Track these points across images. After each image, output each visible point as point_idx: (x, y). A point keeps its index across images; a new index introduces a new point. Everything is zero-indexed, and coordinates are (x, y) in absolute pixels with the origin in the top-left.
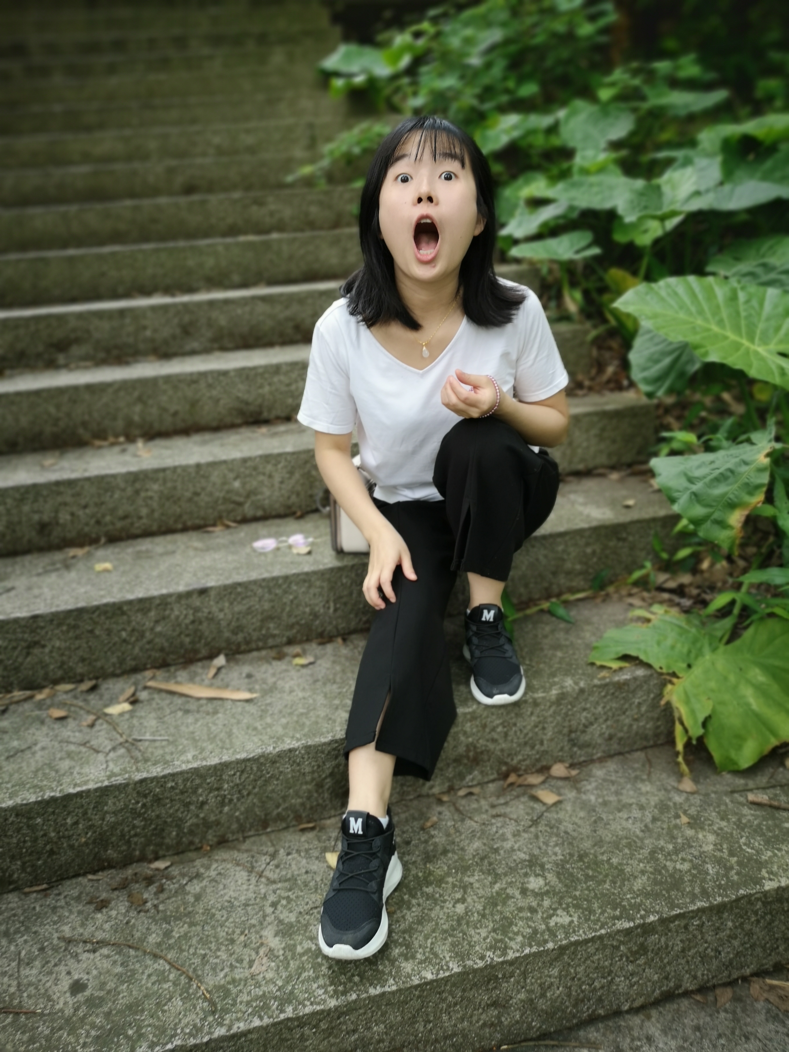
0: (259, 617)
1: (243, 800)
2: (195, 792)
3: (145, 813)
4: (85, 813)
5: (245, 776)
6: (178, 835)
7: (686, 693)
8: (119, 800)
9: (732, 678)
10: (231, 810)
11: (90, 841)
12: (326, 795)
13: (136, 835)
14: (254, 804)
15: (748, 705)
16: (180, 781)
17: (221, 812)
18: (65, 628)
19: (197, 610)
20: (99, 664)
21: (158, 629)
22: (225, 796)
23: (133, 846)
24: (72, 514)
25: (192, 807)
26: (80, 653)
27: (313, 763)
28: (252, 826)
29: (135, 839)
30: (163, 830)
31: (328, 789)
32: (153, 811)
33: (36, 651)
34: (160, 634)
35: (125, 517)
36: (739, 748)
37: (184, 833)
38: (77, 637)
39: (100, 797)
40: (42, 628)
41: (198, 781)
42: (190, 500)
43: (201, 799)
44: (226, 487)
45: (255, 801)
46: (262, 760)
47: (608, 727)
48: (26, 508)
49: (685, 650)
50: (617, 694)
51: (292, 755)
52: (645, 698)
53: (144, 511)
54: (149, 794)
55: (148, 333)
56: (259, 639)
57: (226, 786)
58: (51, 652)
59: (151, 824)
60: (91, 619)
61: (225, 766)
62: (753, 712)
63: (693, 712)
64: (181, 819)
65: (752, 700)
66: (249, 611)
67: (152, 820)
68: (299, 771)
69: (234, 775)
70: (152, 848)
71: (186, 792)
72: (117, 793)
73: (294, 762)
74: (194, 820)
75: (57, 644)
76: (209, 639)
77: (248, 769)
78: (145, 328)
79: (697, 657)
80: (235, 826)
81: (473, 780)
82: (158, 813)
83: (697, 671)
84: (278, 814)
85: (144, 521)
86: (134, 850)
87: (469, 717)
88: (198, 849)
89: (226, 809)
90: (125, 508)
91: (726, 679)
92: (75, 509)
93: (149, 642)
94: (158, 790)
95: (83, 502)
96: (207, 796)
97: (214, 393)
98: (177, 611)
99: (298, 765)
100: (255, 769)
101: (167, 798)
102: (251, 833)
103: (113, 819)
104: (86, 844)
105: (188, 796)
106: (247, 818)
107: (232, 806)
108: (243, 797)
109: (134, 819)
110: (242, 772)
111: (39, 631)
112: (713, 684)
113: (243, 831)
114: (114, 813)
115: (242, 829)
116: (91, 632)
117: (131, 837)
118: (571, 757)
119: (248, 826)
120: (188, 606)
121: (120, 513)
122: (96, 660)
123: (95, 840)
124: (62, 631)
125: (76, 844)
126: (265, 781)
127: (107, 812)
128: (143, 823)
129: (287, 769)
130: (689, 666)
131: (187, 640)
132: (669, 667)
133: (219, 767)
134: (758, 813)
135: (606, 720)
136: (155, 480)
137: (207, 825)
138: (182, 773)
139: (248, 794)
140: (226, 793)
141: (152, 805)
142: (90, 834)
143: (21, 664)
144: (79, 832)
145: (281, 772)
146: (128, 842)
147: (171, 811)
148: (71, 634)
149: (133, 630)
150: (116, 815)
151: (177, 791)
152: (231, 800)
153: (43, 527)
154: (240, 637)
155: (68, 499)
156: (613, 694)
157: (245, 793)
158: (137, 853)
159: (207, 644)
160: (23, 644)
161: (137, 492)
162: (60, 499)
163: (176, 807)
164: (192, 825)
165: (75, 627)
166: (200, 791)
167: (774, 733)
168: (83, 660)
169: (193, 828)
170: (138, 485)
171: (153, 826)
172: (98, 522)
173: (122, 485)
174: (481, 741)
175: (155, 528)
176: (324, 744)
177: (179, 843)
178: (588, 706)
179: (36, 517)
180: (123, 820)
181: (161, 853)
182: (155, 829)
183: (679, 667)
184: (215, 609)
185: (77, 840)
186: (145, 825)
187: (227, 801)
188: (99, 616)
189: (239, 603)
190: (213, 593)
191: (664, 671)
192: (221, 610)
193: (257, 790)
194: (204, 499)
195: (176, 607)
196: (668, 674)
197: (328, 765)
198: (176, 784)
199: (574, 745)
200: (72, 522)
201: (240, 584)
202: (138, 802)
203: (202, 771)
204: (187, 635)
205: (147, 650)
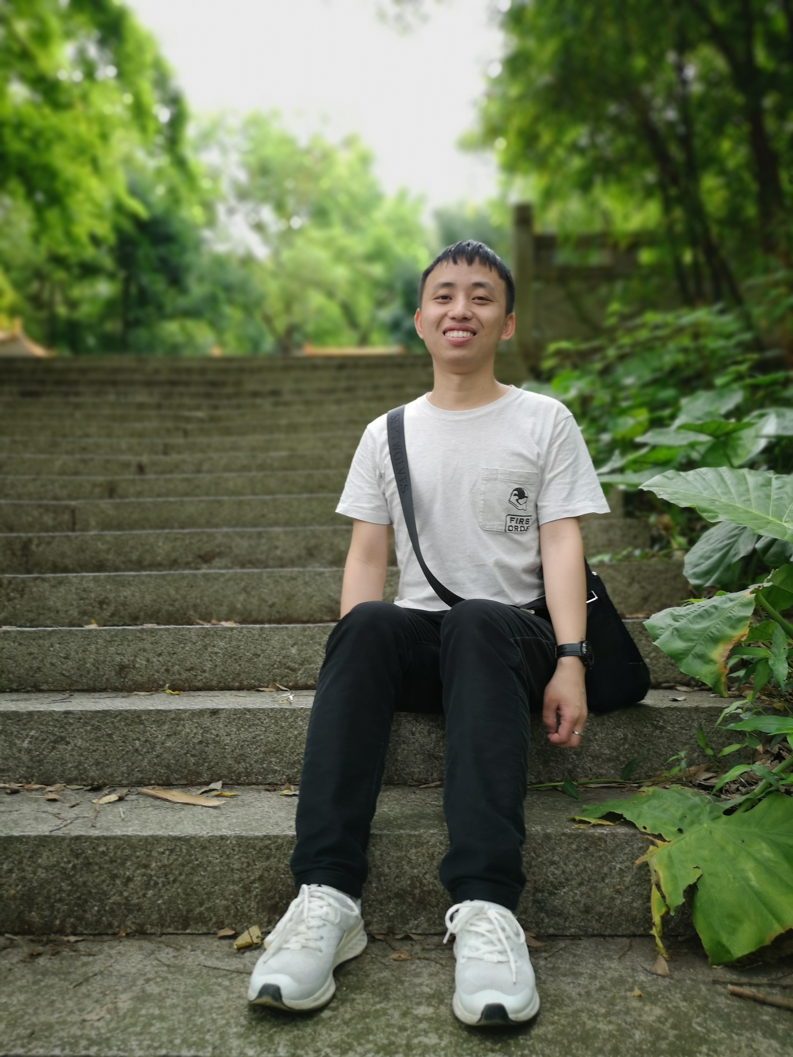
0: (263, 749)
1: (168, 887)
2: (123, 864)
3: (74, 876)
4: (21, 862)
5: (173, 857)
6: (99, 911)
7: (670, 857)
8: (53, 855)
9: (730, 849)
10: (155, 895)
11: (18, 896)
12: (253, 904)
13: (60, 900)
14: (178, 894)
15: (747, 880)
16: (111, 847)
17: (144, 895)
18: (89, 728)
19: (206, 730)
20: (109, 771)
21: (168, 744)
22: (151, 876)
23: (55, 913)
24: (148, 660)
25: (118, 882)
26: (96, 755)
27: (243, 859)
28: (172, 922)
29: (58, 905)
30: (86, 901)
31: (256, 896)
32: (81, 876)
33: (61, 747)
34: (168, 750)
35: (192, 669)
36: (733, 932)
37: (105, 910)
38: (97, 740)
39: (38, 846)
40: (71, 724)
41: (128, 852)
42: (249, 660)
43: (128, 873)
44: (284, 652)
45: (179, 890)
46: (193, 842)
47: (582, 894)
48: (112, 649)
49: (678, 815)
50: (591, 850)
51: (223, 843)
52: (628, 864)
53: (208, 665)
54: (81, 854)
55: (278, 552)
56: (259, 773)
57: (154, 865)
58: (73, 750)
59: (77, 891)
60: (112, 723)
61: (157, 839)
62: (751, 887)
63: (674, 879)
64: (105, 893)
65: (751, 875)
66: (254, 741)
67: (78, 887)
68: (227, 865)
69: (163, 853)
70: (72, 920)
71: (115, 861)
72: (53, 846)
73: (224, 852)
74: (116, 898)
75: (79, 742)
76: (212, 764)
77: (178, 849)
78: (276, 548)
79: (692, 823)
80: (155, 917)
81: (417, 926)
82: (85, 879)
83: (690, 836)
84: (201, 913)
85: (207, 675)
86: (56, 918)
87: (414, 840)
88: (114, 934)
89: (150, 893)
90: (193, 660)
91: (723, 849)
92: (151, 656)
93: (157, 756)
94: (90, 852)
95: (159, 650)
96: (134, 871)
97: (309, 590)
98: (188, 728)
99: (228, 857)
100: (184, 851)
101: (97, 864)
102: (170, 930)
103: (43, 875)
104: (14, 898)
105: (116, 867)
106: (168, 910)
107: (156, 890)
108: (169, 883)
109: (63, 880)
110: (172, 851)
111: (67, 727)
112: (705, 853)
113: (163, 926)
114: (45, 868)
115: (162, 923)
116: (110, 736)
117: (56, 901)
118: (537, 924)
119: (168, 919)
120: (199, 725)
121: (188, 664)
122: (108, 766)
123: (23, 895)
124: (86, 731)
125: (5, 895)
126: (193, 868)
127: (40, 866)
128: (69, 888)
129: (215, 858)
130: (680, 831)
131: (193, 760)
132: (654, 828)
133: (150, 840)
134: (737, 1004)
135: (581, 884)
136: (222, 638)
137: (129, 908)
138: (115, 838)
139: (174, 881)
140: (153, 873)
141: (82, 869)
142: (20, 887)
143: (45, 757)
144: (11, 881)
145: (210, 862)
146: (52, 907)
147: (98, 881)
148: (92, 735)
149: (146, 741)
150: (47, 871)
151: (107, 858)
152: (156, 883)
153: (122, 669)
154: (241, 767)
155: (148, 646)
156: (587, 849)
157: (171, 878)
158: (58, 922)
159: (209, 769)
160: (53, 738)
161: (205, 647)
162: (141, 645)
163: (103, 878)
164: (114, 903)
165: (98, 728)
166: (129, 863)
167: (779, 919)
168: (97, 763)
169: (115, 907)
170: (207, 641)
171: (78, 894)
172: (167, 670)
173: (194, 639)
174: (427, 876)
175: (214, 683)
176: (257, 838)
177: (98, 922)
178: (556, 858)
179: (118, 659)
180: (52, 879)
181: (80, 929)
182: (79, 898)
183: (668, 830)
184: (222, 732)
185: (7, 891)
186: (71, 891)
187: (152, 883)
188: (120, 721)
189: (246, 730)
190: (223, 715)
191: (648, 831)
192: (228, 735)
193: (183, 877)
194: (262, 661)
195: (188, 724)
196: (653, 835)
197: (258, 865)
198: (107, 849)
199: (541, 909)
200: (146, 667)
201: (249, 710)
202: (69, 862)
203: (134, 841)
204: (193, 756)
205: (155, 764)
